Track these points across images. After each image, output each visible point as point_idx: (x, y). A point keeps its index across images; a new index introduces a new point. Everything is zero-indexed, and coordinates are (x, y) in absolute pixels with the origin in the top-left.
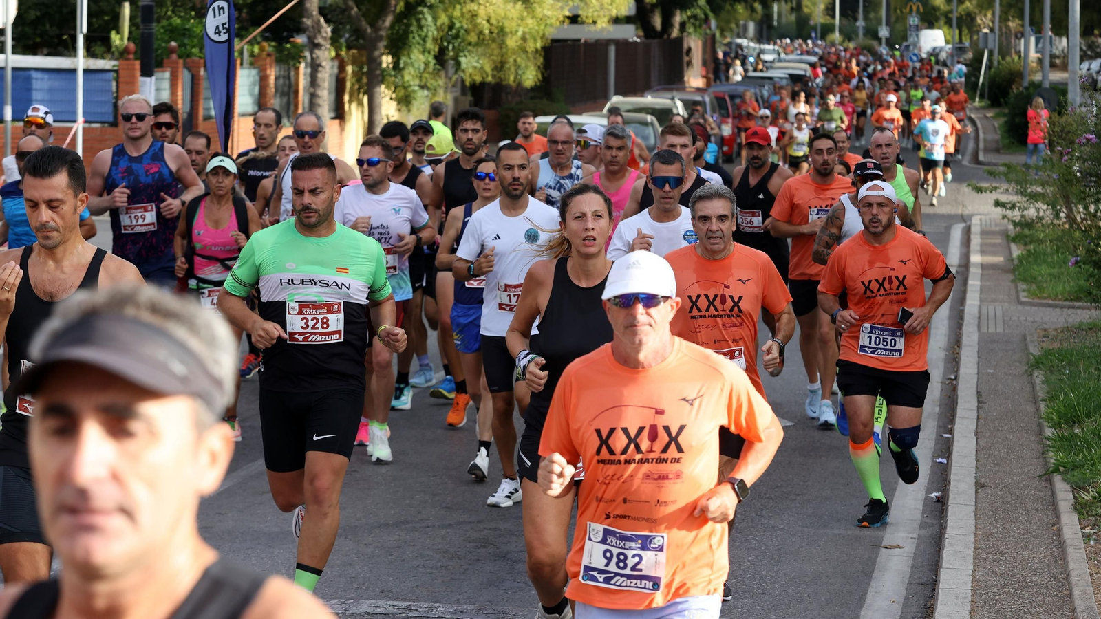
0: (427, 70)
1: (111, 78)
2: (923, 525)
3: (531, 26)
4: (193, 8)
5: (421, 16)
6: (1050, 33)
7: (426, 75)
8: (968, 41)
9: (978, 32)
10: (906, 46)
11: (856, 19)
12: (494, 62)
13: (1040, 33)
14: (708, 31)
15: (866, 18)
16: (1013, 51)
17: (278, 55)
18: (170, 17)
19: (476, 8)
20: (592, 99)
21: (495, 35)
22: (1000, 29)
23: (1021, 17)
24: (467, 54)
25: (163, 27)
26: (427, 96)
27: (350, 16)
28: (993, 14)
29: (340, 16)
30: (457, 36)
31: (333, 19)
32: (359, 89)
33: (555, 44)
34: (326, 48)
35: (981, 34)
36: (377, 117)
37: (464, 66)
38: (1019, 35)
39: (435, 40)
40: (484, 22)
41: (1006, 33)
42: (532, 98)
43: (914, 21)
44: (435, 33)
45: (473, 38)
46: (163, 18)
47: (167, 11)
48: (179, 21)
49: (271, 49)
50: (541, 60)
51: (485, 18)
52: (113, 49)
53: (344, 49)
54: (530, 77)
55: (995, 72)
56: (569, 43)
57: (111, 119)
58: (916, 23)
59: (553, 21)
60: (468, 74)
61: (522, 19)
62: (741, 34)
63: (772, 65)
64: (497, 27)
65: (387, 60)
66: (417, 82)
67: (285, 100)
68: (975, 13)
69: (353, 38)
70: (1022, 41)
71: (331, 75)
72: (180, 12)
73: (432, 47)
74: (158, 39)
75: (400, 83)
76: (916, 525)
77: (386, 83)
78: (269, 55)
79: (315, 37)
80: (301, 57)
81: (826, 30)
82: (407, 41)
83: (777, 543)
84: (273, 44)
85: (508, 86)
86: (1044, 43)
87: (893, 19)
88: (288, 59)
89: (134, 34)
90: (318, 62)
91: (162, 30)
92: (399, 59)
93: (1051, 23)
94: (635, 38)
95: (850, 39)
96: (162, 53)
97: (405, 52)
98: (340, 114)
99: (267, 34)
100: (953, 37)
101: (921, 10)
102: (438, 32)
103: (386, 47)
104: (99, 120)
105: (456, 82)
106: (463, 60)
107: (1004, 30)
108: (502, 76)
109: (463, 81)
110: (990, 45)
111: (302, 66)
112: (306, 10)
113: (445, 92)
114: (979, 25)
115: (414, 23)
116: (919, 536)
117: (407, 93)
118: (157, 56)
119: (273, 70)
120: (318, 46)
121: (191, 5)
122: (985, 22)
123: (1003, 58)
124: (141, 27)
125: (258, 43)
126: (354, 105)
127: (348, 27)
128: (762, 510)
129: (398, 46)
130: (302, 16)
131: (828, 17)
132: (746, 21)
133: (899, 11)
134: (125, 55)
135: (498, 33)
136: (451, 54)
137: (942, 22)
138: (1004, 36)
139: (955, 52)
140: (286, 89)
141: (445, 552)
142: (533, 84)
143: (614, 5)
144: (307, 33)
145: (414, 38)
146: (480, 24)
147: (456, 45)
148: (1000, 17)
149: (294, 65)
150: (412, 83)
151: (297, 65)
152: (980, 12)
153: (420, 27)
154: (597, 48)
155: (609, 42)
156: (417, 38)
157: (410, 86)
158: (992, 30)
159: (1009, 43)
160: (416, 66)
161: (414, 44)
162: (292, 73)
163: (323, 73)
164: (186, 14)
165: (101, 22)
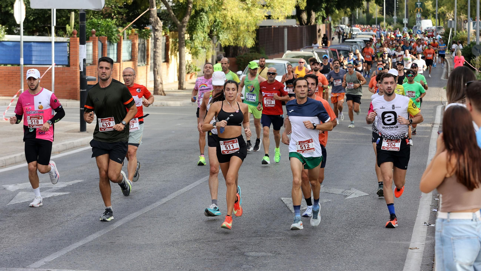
0: (205, 40)
1: (67, 45)
2: (427, 239)
3: (251, 20)
4: (102, 14)
5: (202, 16)
6: (480, 20)
7: (205, 43)
8: (443, 24)
9: (447, 20)
10: (415, 27)
11: (393, 16)
12: (234, 36)
13: (475, 20)
14: (328, 22)
15: (397, 15)
16: (463, 28)
17: (139, 35)
18: (92, 19)
19: (226, 13)
20: (278, 52)
21: (234, 24)
22: (457, 19)
23: (467, 14)
24: (222, 33)
25: (89, 23)
26: (205, 52)
27: (170, 17)
28: (454, 12)
29: (166, 17)
30: (218, 25)
31: (163, 18)
32: (175, 49)
33: (261, 28)
34: (161, 31)
35: (448, 21)
36: (183, 61)
37: (221, 38)
38: (466, 22)
39: (208, 27)
40: (230, 19)
41: (460, 20)
42: (251, 52)
43: (419, 16)
44: (208, 24)
45: (225, 26)
46: (89, 18)
47: (90, 16)
48: (96, 20)
49: (136, 32)
50: (255, 35)
51: (231, 17)
52: (67, 33)
53: (168, 32)
54: (250, 43)
55: (455, 38)
56: (267, 27)
57: (67, 63)
58: (420, 17)
59: (260, 18)
60: (223, 42)
61: (247, 17)
62: (342, 23)
63: (356, 36)
64: (236, 21)
65: (187, 36)
66: (201, 46)
67: (143, 54)
68: (446, 12)
69: (172, 27)
70: (467, 23)
71: (163, 43)
72: (96, 16)
73: (207, 30)
74: (87, 28)
75: (193, 46)
76: (424, 239)
77: (187, 46)
78: (136, 34)
79: (156, 26)
80: (150, 35)
81: (380, 20)
82: (196, 28)
83: (363, 247)
84: (137, 29)
85: (240, 47)
86: (477, 25)
87: (409, 15)
88: (144, 36)
89: (76, 26)
90: (157, 37)
91: (89, 24)
92: (192, 36)
93: (480, 16)
94: (296, 25)
95: (390, 25)
96: (89, 34)
97: (195, 33)
98: (167, 60)
99: (134, 25)
100: (436, 23)
101: (422, 11)
102: (209, 23)
103: (187, 30)
104: (62, 64)
105: (218, 46)
106: (220, 36)
107: (459, 19)
108: (238, 43)
109: (220, 45)
110: (453, 26)
111: (150, 39)
112: (152, 14)
113: (213, 50)
114: (448, 17)
115: (199, 20)
116: (426, 244)
117: (196, 51)
118: (87, 35)
119: (137, 41)
120: (157, 30)
121: (101, 13)
122: (450, 16)
123: (459, 32)
124: (80, 22)
125: (131, 29)
126: (173, 56)
127: (170, 22)
128: (356, 233)
129: (192, 30)
130: (150, 17)
131: (381, 15)
132: (345, 17)
133: (412, 12)
134: (73, 35)
135: (236, 23)
136: (215, 33)
137: (431, 16)
138: (459, 22)
139: (437, 29)
140: (143, 49)
141: (217, 252)
142: (252, 46)
143: (287, 11)
144: (152, 24)
145: (199, 26)
146: (228, 20)
147: (217, 29)
148: (457, 14)
149: (147, 38)
150: (198, 46)
151: (148, 39)
152: (448, 12)
153: (202, 21)
154: (279, 30)
155: (284, 27)
156: (200, 26)
157: (197, 47)
158: (453, 19)
159: (461, 25)
160: (200, 39)
161: (199, 29)
162: (146, 42)
163: (159, 42)
164: (99, 17)
165: (61, 21)
